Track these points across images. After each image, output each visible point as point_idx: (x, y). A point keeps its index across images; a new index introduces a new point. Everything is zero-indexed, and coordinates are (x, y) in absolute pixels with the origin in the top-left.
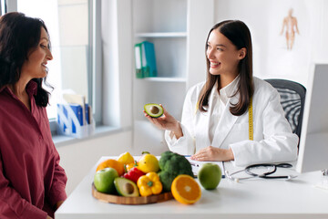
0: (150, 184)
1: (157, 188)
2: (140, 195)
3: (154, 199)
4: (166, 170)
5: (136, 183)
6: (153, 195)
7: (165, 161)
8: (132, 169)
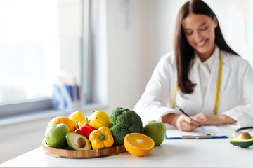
0: (102, 138)
1: (109, 142)
2: (92, 149)
3: (105, 152)
4: (118, 124)
5: (88, 137)
6: (105, 148)
7: (116, 116)
8: (84, 125)
